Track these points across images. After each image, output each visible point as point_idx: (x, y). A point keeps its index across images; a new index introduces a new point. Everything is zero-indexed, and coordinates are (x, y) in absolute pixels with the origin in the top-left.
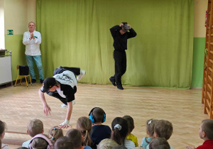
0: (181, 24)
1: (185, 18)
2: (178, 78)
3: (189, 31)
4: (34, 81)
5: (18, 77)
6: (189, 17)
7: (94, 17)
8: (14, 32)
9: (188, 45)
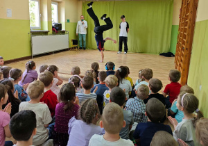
0: (165, 17)
1: (168, 14)
2: (162, 48)
3: (169, 21)
4: (81, 48)
5: (72, 46)
6: (170, 13)
7: (115, 13)
8: (71, 21)
9: (168, 30)
